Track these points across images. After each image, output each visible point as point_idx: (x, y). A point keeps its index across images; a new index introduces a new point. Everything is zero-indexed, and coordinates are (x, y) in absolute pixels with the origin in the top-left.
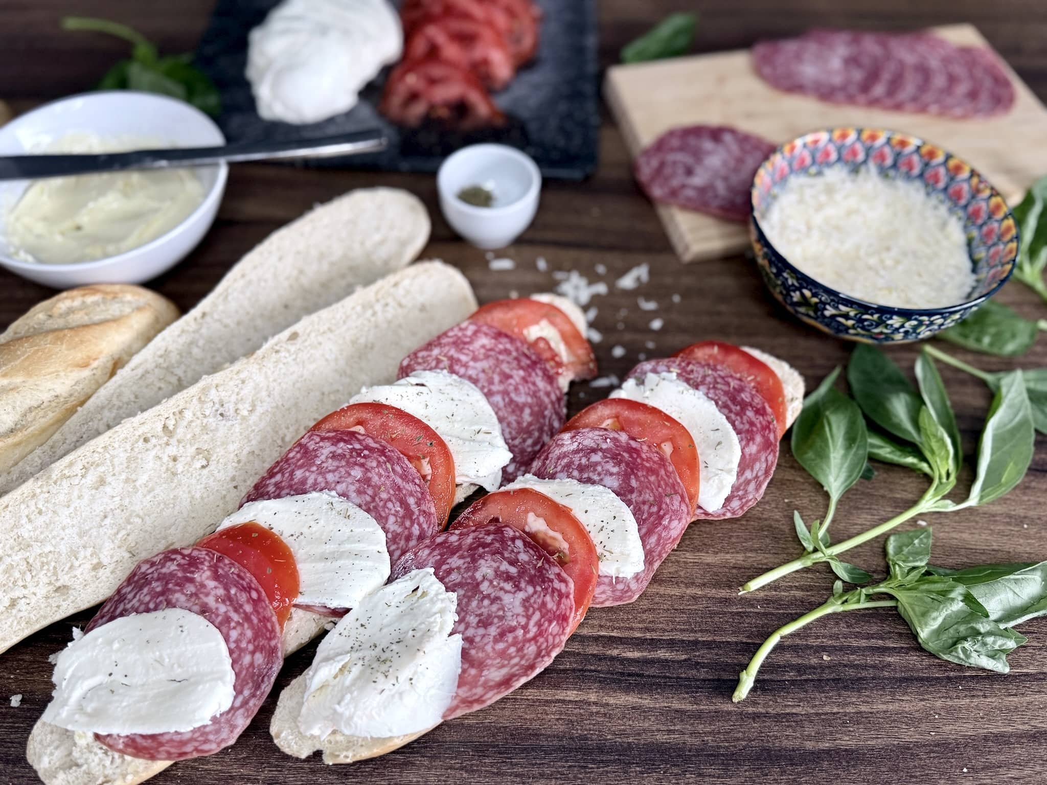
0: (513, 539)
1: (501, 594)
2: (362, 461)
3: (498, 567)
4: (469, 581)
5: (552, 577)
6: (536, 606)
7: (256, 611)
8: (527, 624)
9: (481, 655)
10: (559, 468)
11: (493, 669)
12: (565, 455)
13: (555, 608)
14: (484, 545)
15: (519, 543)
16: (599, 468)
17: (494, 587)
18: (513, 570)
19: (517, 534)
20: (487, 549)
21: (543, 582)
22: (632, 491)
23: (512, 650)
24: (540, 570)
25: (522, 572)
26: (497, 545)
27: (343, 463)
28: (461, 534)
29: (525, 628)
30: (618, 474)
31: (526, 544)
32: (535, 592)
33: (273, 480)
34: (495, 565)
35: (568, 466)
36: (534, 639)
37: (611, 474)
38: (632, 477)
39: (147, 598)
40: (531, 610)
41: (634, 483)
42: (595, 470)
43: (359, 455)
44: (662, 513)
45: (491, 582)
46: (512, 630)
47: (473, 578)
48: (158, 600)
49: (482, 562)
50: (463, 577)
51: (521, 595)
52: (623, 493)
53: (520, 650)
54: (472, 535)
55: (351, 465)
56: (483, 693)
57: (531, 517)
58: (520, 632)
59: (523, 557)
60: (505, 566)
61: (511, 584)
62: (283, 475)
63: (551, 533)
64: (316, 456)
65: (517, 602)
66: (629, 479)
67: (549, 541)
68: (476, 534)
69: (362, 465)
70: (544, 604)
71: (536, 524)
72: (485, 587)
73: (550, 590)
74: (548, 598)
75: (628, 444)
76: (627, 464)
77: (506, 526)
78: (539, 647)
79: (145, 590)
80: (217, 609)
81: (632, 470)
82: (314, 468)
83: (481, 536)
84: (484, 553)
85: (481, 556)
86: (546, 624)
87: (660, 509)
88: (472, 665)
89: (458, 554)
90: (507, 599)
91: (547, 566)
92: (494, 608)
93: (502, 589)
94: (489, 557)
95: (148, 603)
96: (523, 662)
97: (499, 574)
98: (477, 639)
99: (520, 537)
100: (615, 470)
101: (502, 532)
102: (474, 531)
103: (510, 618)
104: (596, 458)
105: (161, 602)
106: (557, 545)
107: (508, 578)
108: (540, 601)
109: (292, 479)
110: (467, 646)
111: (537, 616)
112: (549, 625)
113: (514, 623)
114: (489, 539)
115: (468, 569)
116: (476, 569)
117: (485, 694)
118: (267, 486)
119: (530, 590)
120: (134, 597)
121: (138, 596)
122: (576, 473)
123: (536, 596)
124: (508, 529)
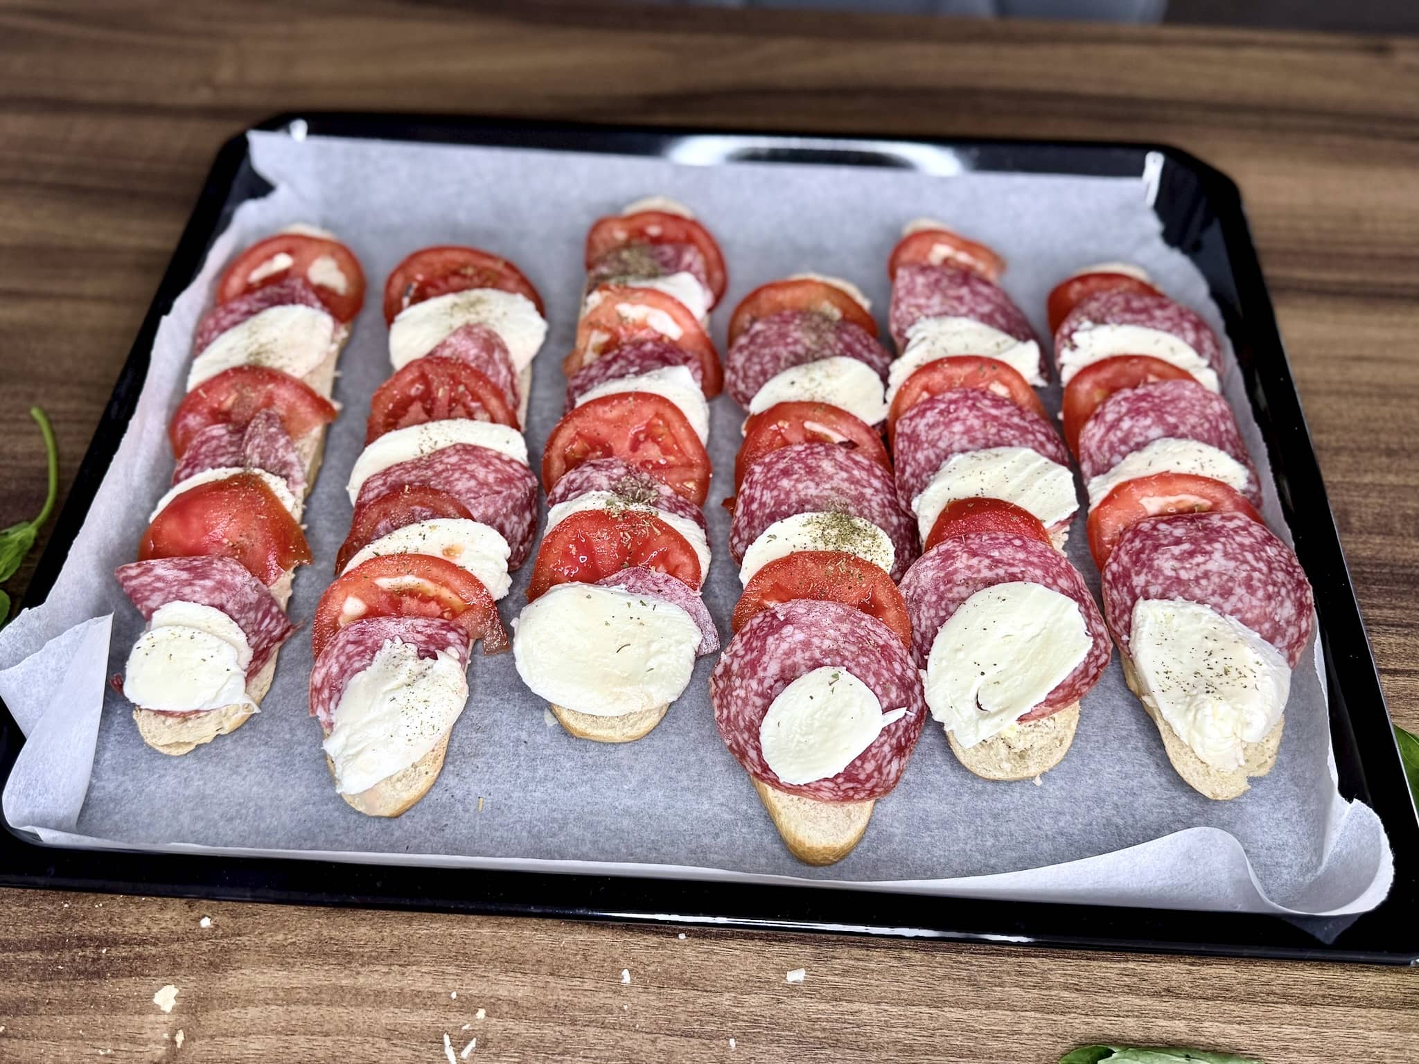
0: (1154, 528)
1: (1203, 568)
2: (955, 415)
3: (1173, 555)
4: (1168, 582)
5: (1220, 523)
6: (1238, 551)
7: (1029, 552)
8: (1251, 566)
9: (1256, 612)
10: (1108, 455)
11: (1279, 611)
12: (1102, 441)
13: (1253, 540)
14: (1141, 551)
15: (1162, 526)
16: (1136, 430)
17: (1191, 569)
18: (1186, 546)
19: (1152, 522)
20: (1147, 552)
21: (1219, 532)
22: (1176, 427)
23: (1270, 588)
24: (1205, 528)
25: (1194, 541)
26: (1149, 542)
27: (942, 427)
28: (1115, 560)
29: (1254, 569)
30: (1153, 423)
31: (1168, 522)
32: (1224, 544)
33: (907, 474)
34: (1168, 555)
35: (1112, 449)
36: (1271, 570)
37: (1149, 427)
38: (1166, 416)
39: (932, 612)
40: (1240, 557)
41: (1172, 420)
42: (1134, 435)
43: (949, 412)
44: (1214, 423)
45: (1184, 568)
46: (1250, 578)
47: (1167, 578)
48: (943, 606)
49: (1156, 563)
50: (1160, 584)
51: (1218, 555)
52: (1172, 432)
53: (1274, 584)
54: (1122, 553)
55: (948, 424)
56: (1297, 629)
57: (1144, 501)
58: (1256, 575)
59: (1179, 532)
60: (1176, 550)
61: (1199, 556)
62: (910, 464)
63: (1172, 499)
64: (918, 436)
65: (1223, 562)
66: (1165, 419)
67: (1181, 506)
68: (1123, 549)
69: (957, 419)
70: (1241, 545)
71: (1153, 503)
72: (1184, 575)
73: (1231, 533)
74: (1238, 539)
75: (1135, 394)
76: (1152, 410)
77: (1138, 524)
78: (1282, 570)
79: (924, 608)
80: (997, 575)
81: (1159, 410)
82: (926, 445)
83: (1129, 547)
84: (1148, 555)
85: (1152, 560)
86: (1263, 554)
87: (1210, 422)
88: (1260, 624)
89: (1133, 575)
90: (1211, 566)
91: (1205, 521)
92: (1215, 579)
93: (1198, 565)
94: (1155, 555)
95: (937, 614)
96: (1290, 587)
97: (1180, 558)
98: (1240, 605)
99: (1157, 522)
100: (1148, 421)
101: (1140, 531)
102: (1119, 549)
103: (1236, 574)
104: (1126, 424)
105: (946, 605)
106: (1189, 504)
107: (1192, 554)
108: (1235, 546)
109: (919, 464)
110: (1239, 616)
111: (1249, 557)
112: (1266, 552)
113: (1244, 574)
114: (1137, 544)
115: (1156, 577)
116: (1160, 570)
117: (1300, 628)
118: (907, 481)
119: (1218, 546)
120: (920, 619)
121: (921, 615)
122: (1123, 448)
123: (1228, 546)
124: (1141, 525)
